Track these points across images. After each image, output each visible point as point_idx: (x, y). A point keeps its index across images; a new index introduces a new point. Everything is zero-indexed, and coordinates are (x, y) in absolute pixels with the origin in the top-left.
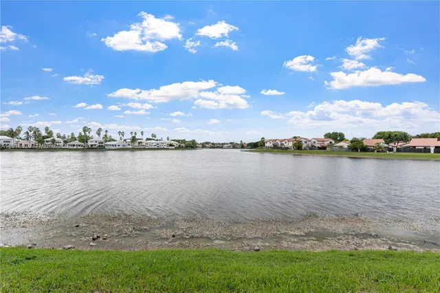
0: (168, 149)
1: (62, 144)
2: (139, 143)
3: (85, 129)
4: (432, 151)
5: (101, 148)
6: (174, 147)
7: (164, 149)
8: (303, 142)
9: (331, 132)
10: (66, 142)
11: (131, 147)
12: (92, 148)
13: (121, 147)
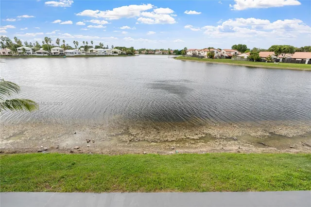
0: (113, 56)
1: (31, 52)
2: (91, 51)
3: (47, 40)
4: (307, 63)
5: (62, 55)
6: (117, 54)
7: (110, 55)
8: (215, 53)
9: (237, 45)
10: (34, 50)
11: (85, 54)
12: (55, 56)
13: (77, 54)
